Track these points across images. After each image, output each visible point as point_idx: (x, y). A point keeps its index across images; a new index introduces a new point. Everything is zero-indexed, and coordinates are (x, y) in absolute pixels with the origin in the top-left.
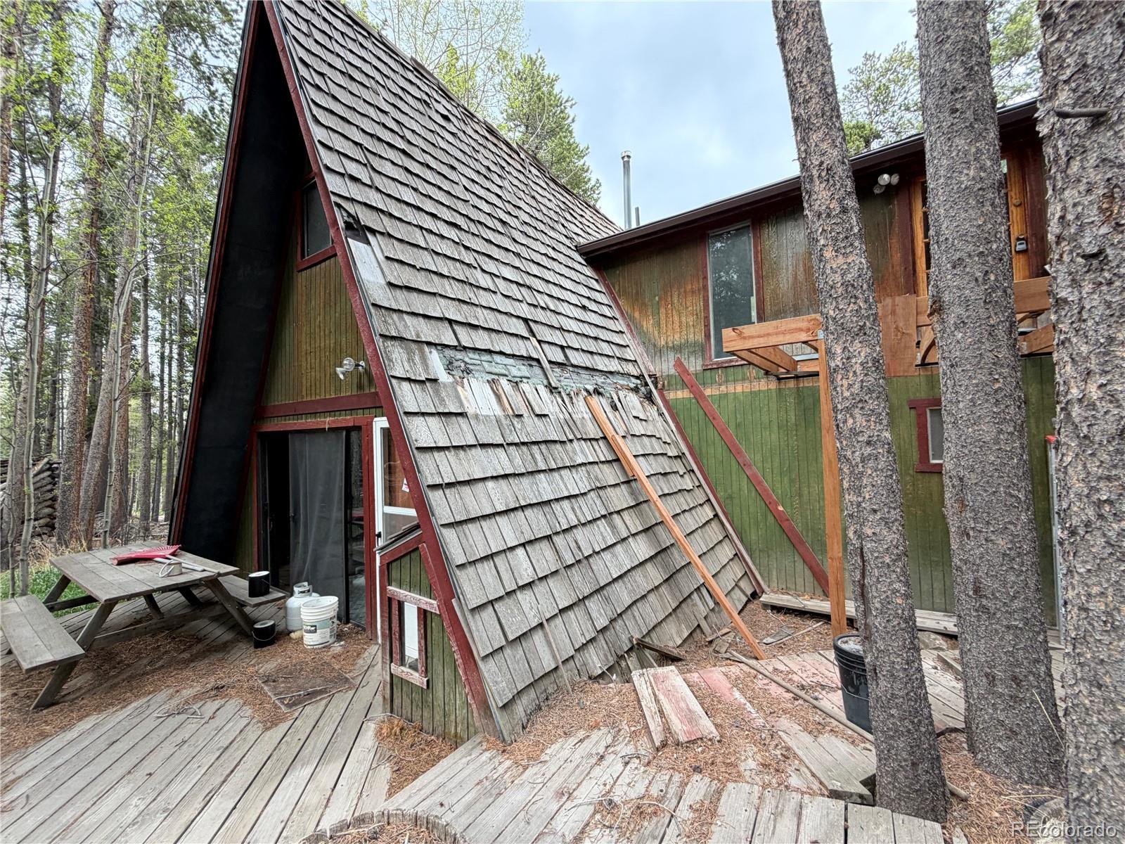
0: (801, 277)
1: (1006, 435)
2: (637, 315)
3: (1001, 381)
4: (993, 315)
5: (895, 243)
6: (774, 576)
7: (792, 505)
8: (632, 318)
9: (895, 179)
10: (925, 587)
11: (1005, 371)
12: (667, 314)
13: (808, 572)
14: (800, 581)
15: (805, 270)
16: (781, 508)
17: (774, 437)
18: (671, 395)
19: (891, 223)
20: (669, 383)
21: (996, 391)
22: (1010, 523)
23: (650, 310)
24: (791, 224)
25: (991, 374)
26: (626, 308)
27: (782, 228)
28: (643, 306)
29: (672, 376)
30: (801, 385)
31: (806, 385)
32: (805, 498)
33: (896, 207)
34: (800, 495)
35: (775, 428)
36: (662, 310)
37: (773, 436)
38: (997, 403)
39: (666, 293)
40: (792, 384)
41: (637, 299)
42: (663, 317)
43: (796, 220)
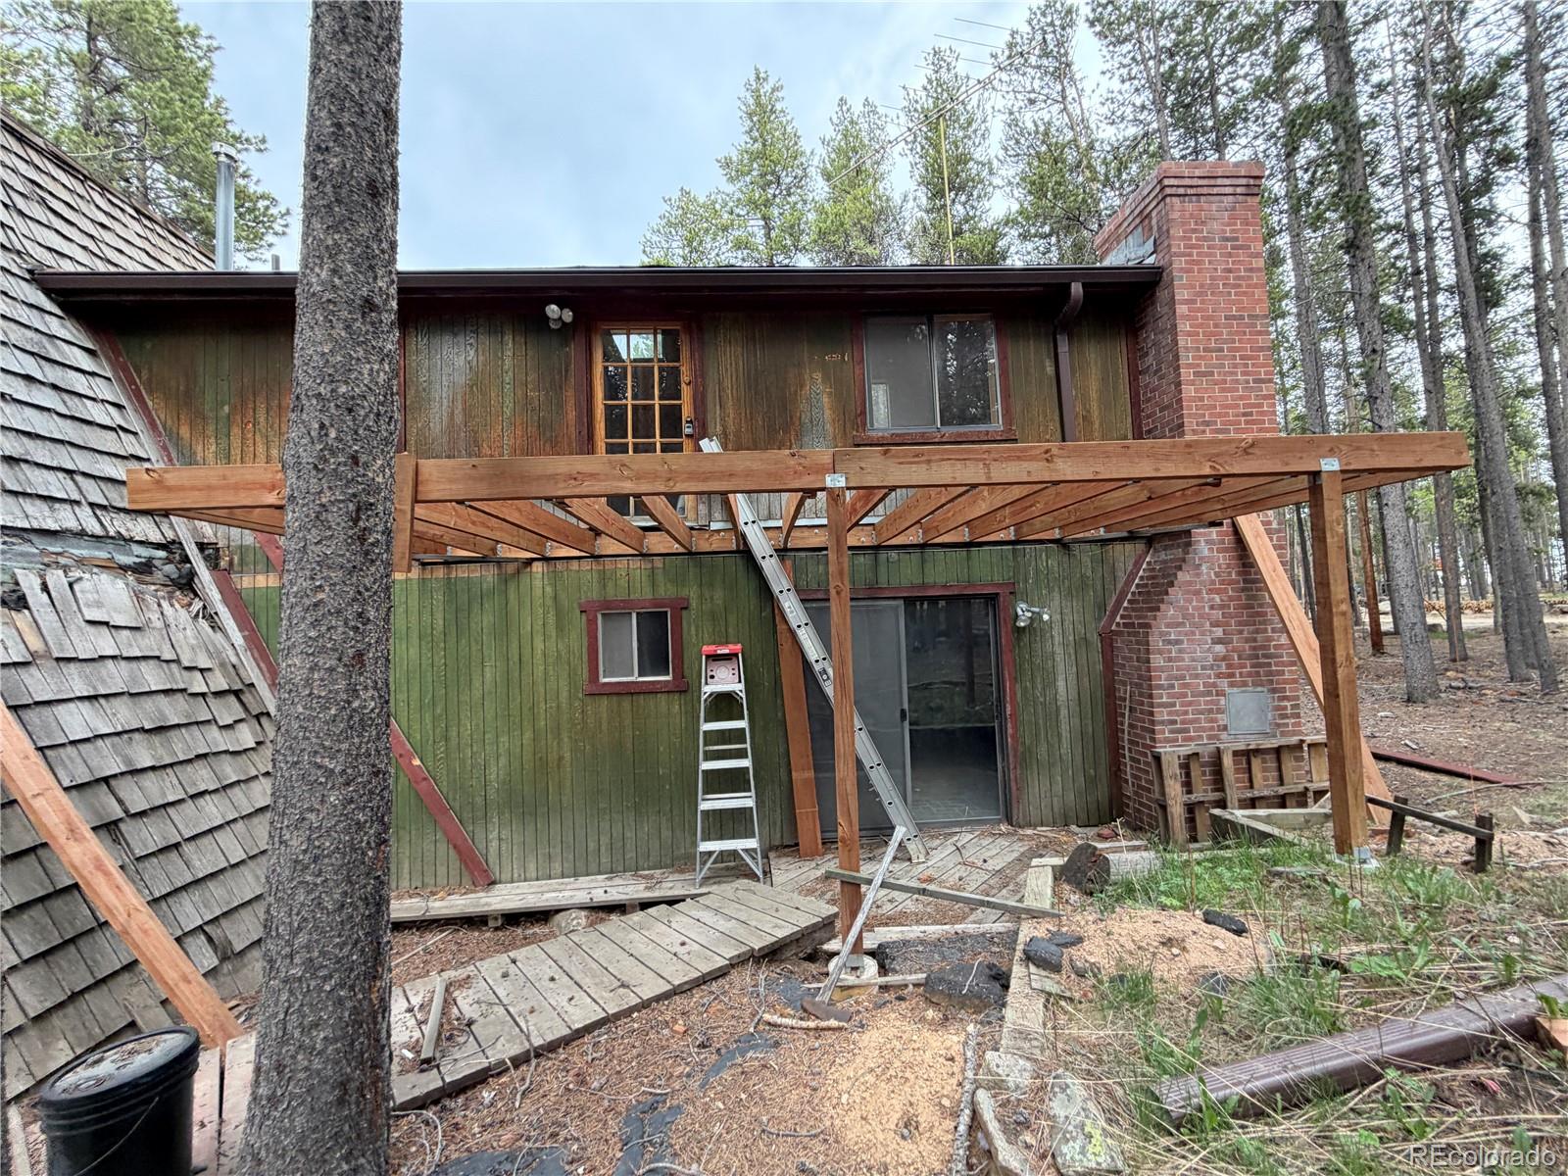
0: (459, 419)
1: (322, 672)
2: (185, 431)
3: (327, 589)
4: (326, 490)
5: (570, 395)
6: (406, 871)
7: (435, 756)
8: (177, 440)
9: (568, 316)
10: (592, 845)
11: (336, 575)
12: (243, 438)
13: (452, 852)
14: (442, 870)
15: (464, 410)
16: (417, 762)
17: (414, 652)
18: (245, 582)
19: (567, 371)
20: (241, 560)
21: (316, 605)
22: (311, 810)
23: (211, 428)
24: (447, 338)
25: (312, 579)
26: (160, 415)
27: (436, 341)
28: (198, 419)
29: (248, 547)
30: (453, 575)
31: (460, 575)
32: (454, 742)
33: (573, 350)
34: (447, 739)
35: (415, 640)
36: (236, 431)
37: (411, 651)
38: (315, 624)
39: (243, 403)
40: (440, 572)
41: (186, 401)
42: (236, 442)
43: (455, 335)
